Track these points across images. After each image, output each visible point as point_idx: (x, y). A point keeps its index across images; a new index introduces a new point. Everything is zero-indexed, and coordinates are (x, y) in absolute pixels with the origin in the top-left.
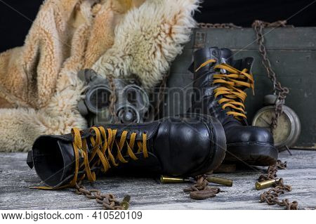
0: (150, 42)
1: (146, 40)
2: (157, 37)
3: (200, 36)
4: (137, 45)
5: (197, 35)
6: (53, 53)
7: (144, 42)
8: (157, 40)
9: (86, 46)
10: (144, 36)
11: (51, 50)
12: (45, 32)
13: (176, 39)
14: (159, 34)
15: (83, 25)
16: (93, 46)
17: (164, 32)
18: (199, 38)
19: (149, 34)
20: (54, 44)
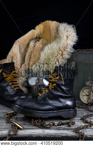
0: (54, 58)
1: (52, 57)
2: (56, 56)
3: (75, 56)
4: (49, 59)
5: (73, 56)
6: (17, 62)
7: (52, 58)
8: (57, 58)
9: (30, 59)
10: (52, 56)
11: (17, 61)
12: (14, 54)
13: (65, 57)
14: (58, 55)
15: (30, 50)
16: (32, 59)
17: (60, 54)
18: (74, 57)
19: (53, 55)
20: (18, 59)
